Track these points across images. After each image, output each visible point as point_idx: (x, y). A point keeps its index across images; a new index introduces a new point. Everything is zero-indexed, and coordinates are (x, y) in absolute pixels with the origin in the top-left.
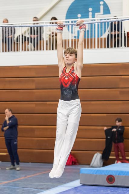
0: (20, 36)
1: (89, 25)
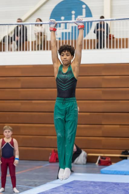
1: (72, 27)
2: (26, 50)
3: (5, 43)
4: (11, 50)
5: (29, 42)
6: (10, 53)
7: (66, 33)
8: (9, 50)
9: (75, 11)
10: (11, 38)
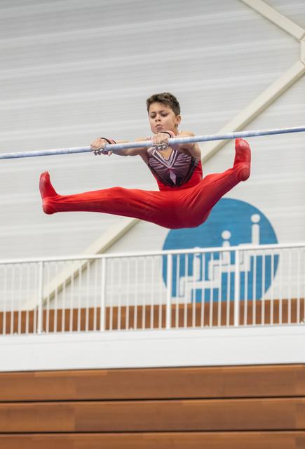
2: (91, 328)
4: (51, 330)
6: (47, 336)
7: (207, 291)
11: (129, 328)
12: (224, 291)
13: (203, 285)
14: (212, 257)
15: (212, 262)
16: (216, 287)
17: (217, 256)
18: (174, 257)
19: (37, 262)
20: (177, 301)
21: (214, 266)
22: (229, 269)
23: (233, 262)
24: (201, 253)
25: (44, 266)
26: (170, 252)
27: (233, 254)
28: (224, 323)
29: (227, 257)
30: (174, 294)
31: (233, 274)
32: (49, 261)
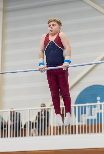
0: (27, 122)
1: (98, 114)
2: (48, 134)
3: (26, 129)
4: (32, 135)
5: (50, 127)
6: (31, 138)
7: (92, 120)
8: (30, 135)
9: (100, 97)
10: (33, 124)
11: (62, 134)
12: (98, 120)
13: (90, 118)
14: (93, 107)
15: (93, 109)
16: (95, 118)
17: (95, 106)
18: (79, 107)
19: (27, 110)
20: (80, 124)
21: (94, 110)
22: (99, 111)
23: (101, 109)
24: (89, 106)
25: (29, 111)
26: (77, 106)
27: (101, 106)
28: (98, 132)
29: (99, 107)
30: (79, 121)
31: (101, 113)
32: (32, 110)
